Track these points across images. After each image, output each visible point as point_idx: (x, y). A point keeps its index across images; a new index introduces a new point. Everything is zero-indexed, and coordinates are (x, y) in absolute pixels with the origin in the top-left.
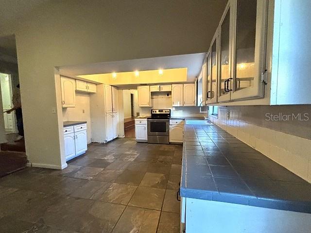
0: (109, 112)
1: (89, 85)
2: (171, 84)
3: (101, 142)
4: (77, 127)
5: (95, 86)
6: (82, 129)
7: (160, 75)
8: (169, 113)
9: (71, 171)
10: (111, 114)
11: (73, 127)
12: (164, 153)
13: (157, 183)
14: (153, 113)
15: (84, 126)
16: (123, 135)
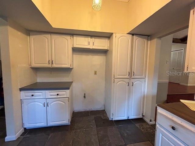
0: (122, 77)
4: (51, 93)
10: (127, 80)
16: (151, 120)
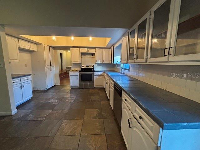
0: (48, 66)
1: (30, 44)
2: (95, 48)
3: (42, 89)
4: (23, 79)
5: (35, 45)
6: (27, 80)
7: (90, 40)
8: (93, 68)
9: (22, 115)
10: (50, 68)
11: (19, 79)
12: (92, 94)
13: (95, 115)
15: (30, 78)
16: (59, 83)
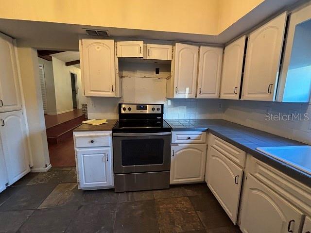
8: (160, 112)
14: (123, 112)
16: (46, 165)
